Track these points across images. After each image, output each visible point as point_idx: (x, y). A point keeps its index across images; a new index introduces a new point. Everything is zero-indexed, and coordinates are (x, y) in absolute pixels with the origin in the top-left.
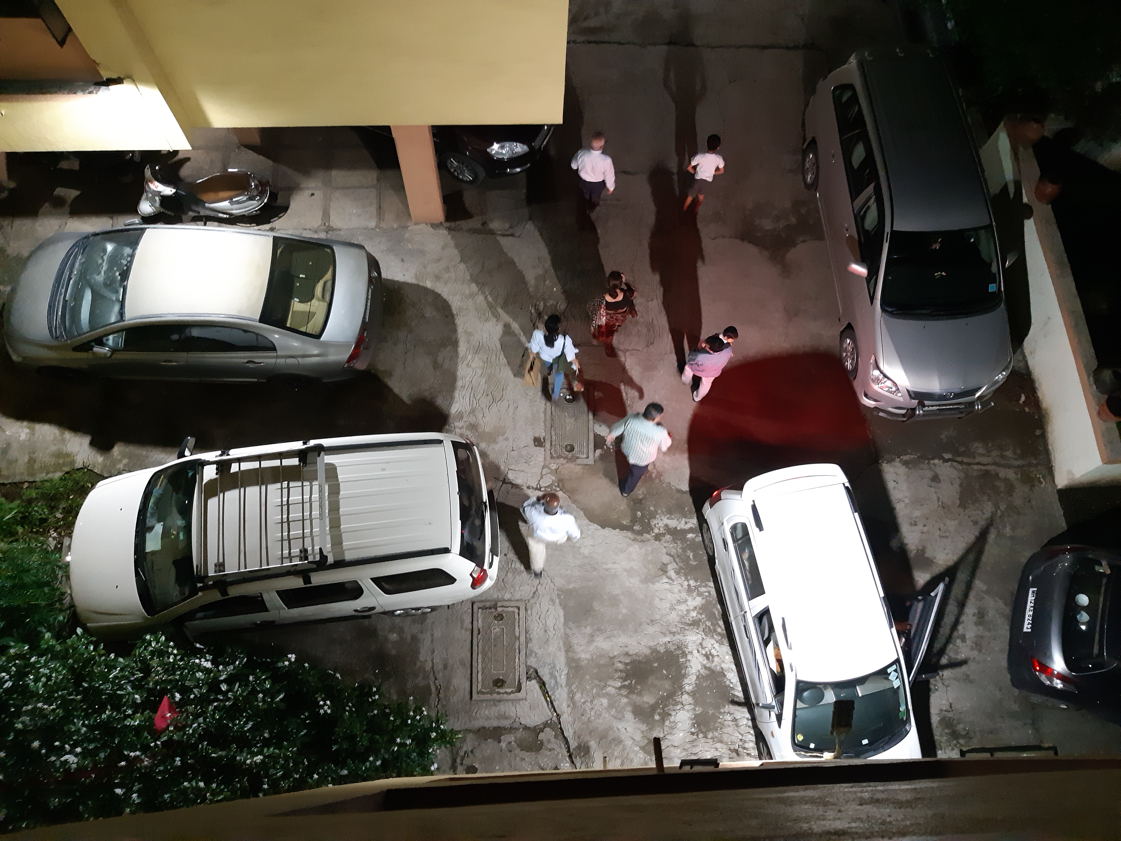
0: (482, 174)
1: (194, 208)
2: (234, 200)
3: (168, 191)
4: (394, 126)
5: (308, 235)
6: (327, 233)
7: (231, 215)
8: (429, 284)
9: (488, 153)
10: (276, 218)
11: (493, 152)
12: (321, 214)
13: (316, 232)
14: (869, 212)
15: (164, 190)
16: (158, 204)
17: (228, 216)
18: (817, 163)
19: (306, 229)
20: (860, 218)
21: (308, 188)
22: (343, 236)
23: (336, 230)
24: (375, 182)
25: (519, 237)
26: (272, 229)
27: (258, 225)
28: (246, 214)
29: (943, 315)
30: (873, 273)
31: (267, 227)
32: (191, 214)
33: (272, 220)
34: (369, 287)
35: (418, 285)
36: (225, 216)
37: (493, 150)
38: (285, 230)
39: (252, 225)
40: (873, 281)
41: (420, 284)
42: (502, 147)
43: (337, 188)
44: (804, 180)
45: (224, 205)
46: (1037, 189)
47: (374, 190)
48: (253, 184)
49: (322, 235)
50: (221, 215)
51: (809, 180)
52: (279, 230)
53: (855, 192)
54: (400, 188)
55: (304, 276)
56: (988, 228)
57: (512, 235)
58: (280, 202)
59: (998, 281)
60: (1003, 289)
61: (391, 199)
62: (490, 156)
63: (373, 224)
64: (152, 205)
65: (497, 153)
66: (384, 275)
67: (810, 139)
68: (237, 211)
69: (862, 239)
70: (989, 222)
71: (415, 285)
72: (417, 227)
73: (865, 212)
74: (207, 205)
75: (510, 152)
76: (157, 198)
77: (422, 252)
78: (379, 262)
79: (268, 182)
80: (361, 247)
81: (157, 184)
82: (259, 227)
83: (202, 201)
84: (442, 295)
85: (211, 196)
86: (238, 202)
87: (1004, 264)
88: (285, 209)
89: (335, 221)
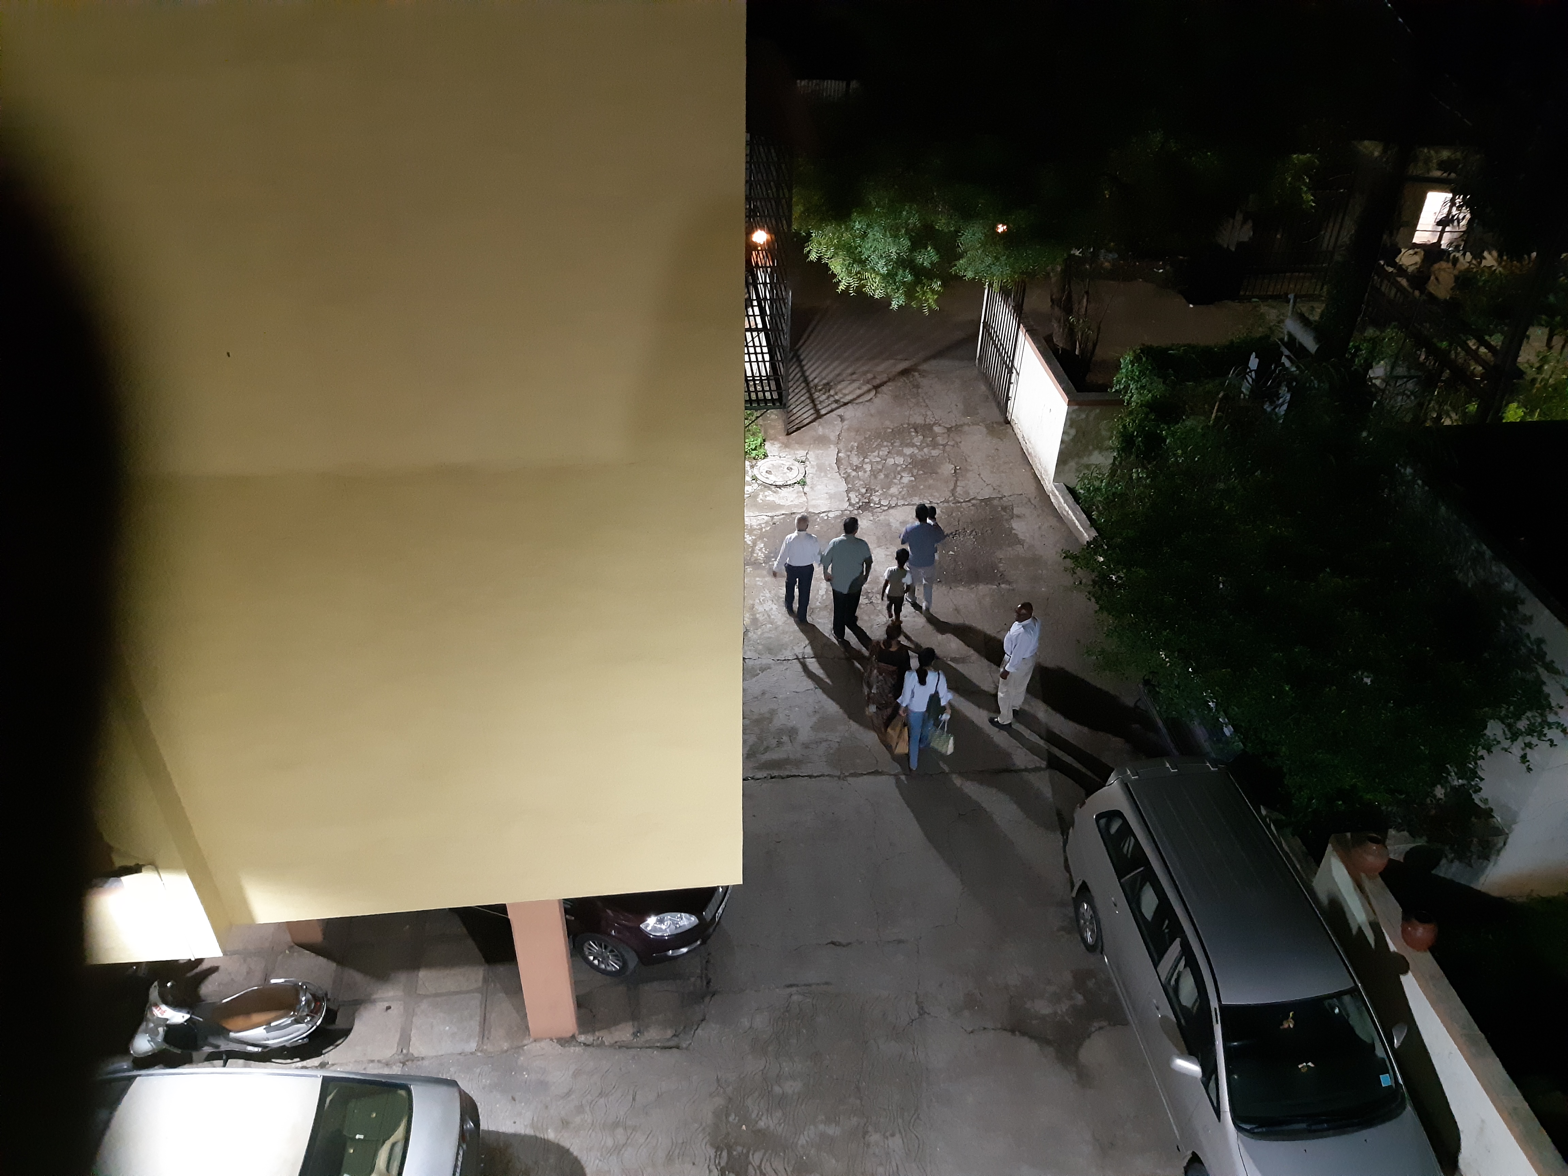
0: (633, 961)
1: (212, 1040)
2: (272, 1024)
3: (178, 1017)
4: (513, 905)
5: (374, 1070)
6: (404, 1064)
7: (264, 1047)
8: (551, 1135)
9: (641, 930)
10: (331, 1047)
11: (649, 928)
12: (398, 1036)
13: (387, 1064)
14: (1182, 980)
15: (173, 1017)
16: (160, 1039)
17: (260, 1049)
18: (1095, 915)
19: (372, 1061)
20: (1172, 992)
21: (383, 1000)
22: (428, 1069)
23: (418, 1059)
24: (480, 984)
25: (687, 1049)
26: (323, 1066)
27: (302, 1059)
28: (287, 1044)
29: (1328, 1129)
30: (1209, 1071)
31: (315, 1061)
32: (207, 1050)
33: (324, 1052)
34: (459, 1145)
35: (536, 1137)
36: (256, 1049)
37: (648, 925)
38: (341, 1065)
39: (295, 1060)
40: (1212, 1084)
41: (538, 1135)
42: (661, 921)
43: (426, 996)
44: (1084, 940)
45: (258, 1033)
46: (1404, 931)
47: (476, 994)
48: (304, 999)
49: (396, 1070)
50: (250, 1049)
51: (1089, 940)
52: (333, 1065)
53: (1157, 954)
54: (515, 989)
55: (362, 1137)
56: (1353, 992)
57: (678, 1047)
58: (340, 1023)
59: (1390, 1068)
60: (1401, 1081)
61: (503, 1006)
62: (644, 935)
63: (472, 1046)
64: (152, 1040)
65: (654, 929)
66: (484, 1126)
67: (1081, 882)
68: (275, 1040)
69: (1183, 1021)
70: (1353, 985)
71: (531, 1137)
72: (538, 1045)
73: (1177, 981)
74: (232, 1034)
75: (673, 927)
76: (161, 1030)
77: (543, 1085)
78: (478, 1104)
79: (326, 994)
80: (453, 1083)
81: (164, 1007)
82: (304, 1063)
83: (224, 1028)
84: (571, 1150)
85: (240, 1021)
86: (279, 1028)
87: (1391, 1043)
88: (345, 1033)
89: (418, 1048)
